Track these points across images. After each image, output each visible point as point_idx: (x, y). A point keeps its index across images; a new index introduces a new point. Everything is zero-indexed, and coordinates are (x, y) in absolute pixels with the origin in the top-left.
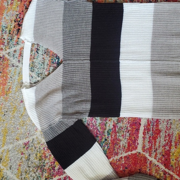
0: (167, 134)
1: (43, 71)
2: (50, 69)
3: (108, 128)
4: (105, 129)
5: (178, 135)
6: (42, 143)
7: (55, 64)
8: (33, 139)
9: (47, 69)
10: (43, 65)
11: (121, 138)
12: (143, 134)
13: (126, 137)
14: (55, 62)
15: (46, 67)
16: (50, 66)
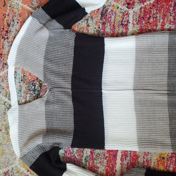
0: (145, 160)
1: (20, 98)
2: (26, 96)
3: (85, 155)
4: (82, 157)
5: (156, 161)
6: (21, 172)
7: (32, 91)
8: (13, 168)
9: (24, 97)
10: (20, 93)
11: (99, 165)
12: (121, 160)
13: (104, 164)
14: (31, 89)
15: (23, 95)
16: (27, 94)
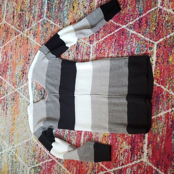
0: (96, 137)
1: (34, 99)
3: (66, 133)
4: (64, 134)
5: (102, 138)
6: (34, 142)
8: (30, 140)
10: (34, 96)
11: (72, 139)
12: (84, 137)
13: (75, 139)
14: (40, 94)
15: (36, 97)
16: (38, 96)
